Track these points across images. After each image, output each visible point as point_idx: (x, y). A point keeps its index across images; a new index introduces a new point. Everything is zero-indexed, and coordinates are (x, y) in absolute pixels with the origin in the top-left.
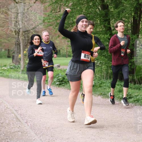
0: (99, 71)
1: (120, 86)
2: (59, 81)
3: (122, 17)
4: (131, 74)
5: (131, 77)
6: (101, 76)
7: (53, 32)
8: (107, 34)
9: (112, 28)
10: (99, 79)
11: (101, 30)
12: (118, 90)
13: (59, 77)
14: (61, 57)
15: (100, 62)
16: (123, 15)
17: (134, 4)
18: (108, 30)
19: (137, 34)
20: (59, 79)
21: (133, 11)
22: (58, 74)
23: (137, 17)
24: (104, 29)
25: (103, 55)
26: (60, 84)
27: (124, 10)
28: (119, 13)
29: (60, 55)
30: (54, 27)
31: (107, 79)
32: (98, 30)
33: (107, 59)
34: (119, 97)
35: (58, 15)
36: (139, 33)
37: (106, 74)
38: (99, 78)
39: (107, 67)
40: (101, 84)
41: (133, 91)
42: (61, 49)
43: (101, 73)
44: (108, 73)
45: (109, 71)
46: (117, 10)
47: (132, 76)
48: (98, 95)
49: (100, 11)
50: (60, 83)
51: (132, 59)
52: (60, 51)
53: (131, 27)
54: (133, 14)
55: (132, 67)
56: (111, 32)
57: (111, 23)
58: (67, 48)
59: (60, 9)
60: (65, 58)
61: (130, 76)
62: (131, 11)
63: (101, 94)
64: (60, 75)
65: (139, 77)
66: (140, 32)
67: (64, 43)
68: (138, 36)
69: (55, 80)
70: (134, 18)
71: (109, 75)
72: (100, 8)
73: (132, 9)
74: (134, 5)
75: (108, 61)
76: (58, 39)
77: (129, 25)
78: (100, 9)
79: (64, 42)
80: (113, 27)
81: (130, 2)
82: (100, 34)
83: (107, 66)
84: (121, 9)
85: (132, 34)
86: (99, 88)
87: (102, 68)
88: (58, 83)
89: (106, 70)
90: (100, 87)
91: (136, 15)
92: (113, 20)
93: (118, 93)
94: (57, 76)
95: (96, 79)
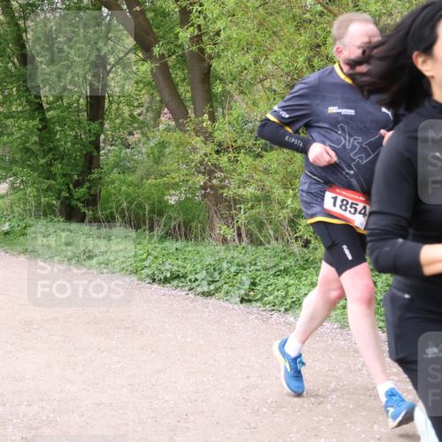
0: (19, 200)
4: (91, 207)
5: (91, 212)
6: (25, 211)
8: (34, 119)
9: (46, 106)
10: (20, 218)
11: (20, 109)
15: (22, 181)
18: (36, 109)
19: (100, 121)
24: (28, 107)
25: (28, 165)
31: (38, 217)
32: (14, 109)
33: (36, 174)
36: (103, 119)
37: (36, 207)
38: (20, 215)
39: (38, 190)
40: (25, 228)
43: (25, 204)
44: (40, 204)
45: (42, 200)
47: (93, 211)
48: (20, 253)
49: (16, 68)
51: (91, 173)
53: (87, 105)
55: (92, 192)
56: (43, 114)
57: (42, 96)
61: (89, 210)
63: (26, 250)
65: (108, 212)
66: (106, 117)
68: (102, 124)
71: (42, 208)
72: (16, 60)
75: (39, 177)
77: (81, 100)
78: (18, 64)
80: (47, 103)
82: (19, 118)
83: (36, 188)
85: (90, 120)
86: (21, 238)
87: (26, 194)
89: (34, 196)
90: (25, 234)
95: (14, 217)
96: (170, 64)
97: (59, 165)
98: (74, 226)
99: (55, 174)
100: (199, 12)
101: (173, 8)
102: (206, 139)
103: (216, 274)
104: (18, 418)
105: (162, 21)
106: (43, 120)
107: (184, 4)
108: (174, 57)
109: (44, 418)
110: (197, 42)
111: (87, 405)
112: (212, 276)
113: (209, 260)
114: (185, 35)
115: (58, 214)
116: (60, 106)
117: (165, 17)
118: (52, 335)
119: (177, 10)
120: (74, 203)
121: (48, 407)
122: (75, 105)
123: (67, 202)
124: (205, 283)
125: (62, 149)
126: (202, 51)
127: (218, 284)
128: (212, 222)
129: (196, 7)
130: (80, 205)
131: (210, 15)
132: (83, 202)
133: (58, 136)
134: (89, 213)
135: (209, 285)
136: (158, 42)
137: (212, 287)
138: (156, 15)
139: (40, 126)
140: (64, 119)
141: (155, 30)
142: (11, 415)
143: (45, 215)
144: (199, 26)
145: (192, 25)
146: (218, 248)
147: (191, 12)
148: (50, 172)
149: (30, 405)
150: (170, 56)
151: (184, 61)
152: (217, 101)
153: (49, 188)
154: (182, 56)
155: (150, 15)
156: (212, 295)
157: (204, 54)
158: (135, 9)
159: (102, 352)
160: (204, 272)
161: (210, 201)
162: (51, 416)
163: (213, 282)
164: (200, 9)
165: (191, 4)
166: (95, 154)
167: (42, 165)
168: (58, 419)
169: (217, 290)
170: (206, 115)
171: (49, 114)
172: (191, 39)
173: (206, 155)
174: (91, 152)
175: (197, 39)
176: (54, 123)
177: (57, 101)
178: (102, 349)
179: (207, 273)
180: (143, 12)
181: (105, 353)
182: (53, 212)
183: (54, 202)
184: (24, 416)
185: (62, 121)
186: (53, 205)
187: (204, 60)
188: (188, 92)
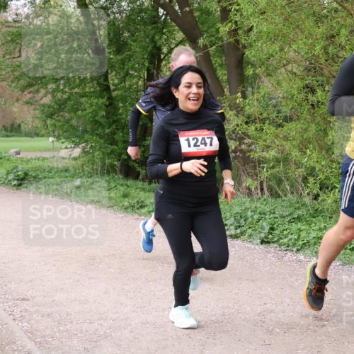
0: (89, 161)
1: (126, 187)
2: (18, 180)
3: (128, 69)
4: (144, 167)
5: (144, 171)
6: (93, 170)
7: (8, 92)
8: (103, 98)
9: (112, 88)
10: (89, 175)
11: (92, 90)
12: (122, 193)
13: (18, 172)
14: (22, 136)
15: (92, 146)
16: (130, 65)
17: (148, 47)
18: (105, 90)
20: (18, 176)
21: (147, 59)
22: (17, 167)
23: (154, 68)
24: (98, 88)
25: (97, 134)
26: (20, 185)
27: (132, 56)
28: (123, 62)
29: (21, 132)
30: (10, 84)
31: (102, 175)
32: (87, 90)
33: (102, 141)
34: (123, 206)
35: (17, 63)
37: (102, 167)
38: (89, 173)
39: (103, 154)
40: (92, 183)
41: (147, 194)
42: (22, 122)
43: (93, 164)
44: (105, 164)
45: (107, 161)
46: (119, 57)
48: (87, 203)
50: (19, 182)
51: (145, 140)
52: (19, 126)
53: (144, 86)
54: (147, 65)
55: (145, 155)
56: (110, 93)
57: (110, 79)
58: (33, 122)
59: (20, 51)
60: (30, 138)
61: (142, 169)
62: (143, 58)
63: (93, 201)
64: (20, 168)
67: (27, 113)
69: (11, 177)
70: (148, 70)
71: (106, 168)
73: (146, 57)
74: (149, 49)
75: (105, 143)
76: (16, 104)
77: (140, 83)
79: (28, 110)
80: (113, 85)
81: (140, 44)
82: (91, 97)
83: (102, 152)
84: (127, 55)
86: (89, 191)
87: (94, 157)
88: (16, 182)
89: (101, 158)
91: (152, 66)
92: (114, 73)
93: (122, 199)
94: (15, 171)
95: (84, 175)
96: (211, 53)
97: (121, 134)
98: (130, 182)
99: (118, 141)
100: (237, 11)
101: (215, 8)
102: (238, 112)
103: (242, 221)
104: (81, 333)
105: (206, 18)
106: (110, 98)
107: (224, 4)
108: (214, 47)
109: (102, 334)
110: (234, 35)
111: (136, 324)
112: (238, 222)
113: (237, 209)
114: (224, 29)
115: (118, 172)
116: (123, 87)
117: (209, 16)
118: (110, 268)
119: (218, 9)
120: (131, 163)
121: (106, 325)
122: (135, 86)
123: (126, 163)
124: (233, 227)
125: (123, 121)
126: (237, 41)
127: (244, 229)
128: (240, 179)
129: (235, 7)
130: (136, 165)
131: (245, 14)
132: (138, 163)
133: (120, 111)
134: (143, 172)
135: (236, 229)
136: (202, 35)
137: (238, 231)
138: (202, 14)
139: (107, 103)
140: (126, 97)
141: (200, 26)
142: (77, 330)
143: (108, 173)
144: (236, 22)
145: (231, 21)
146: (244, 200)
147: (230, 10)
148: (114, 139)
149: (91, 323)
150: (211, 47)
151: (223, 50)
152: (248, 82)
153: (112, 152)
154: (221, 46)
155: (197, 14)
156: (237, 238)
157: (238, 44)
158: (184, 10)
159: (149, 282)
160: (233, 219)
161: (240, 162)
162: (108, 331)
163: (239, 227)
164: (237, 8)
165: (230, 4)
166: (149, 125)
167: (108, 134)
168: (113, 334)
169: (242, 233)
170: (239, 94)
171: (114, 94)
172: (229, 32)
173: (238, 125)
174: (146, 124)
175: (234, 32)
176: (118, 101)
177: (121, 83)
178: (149, 279)
179: (235, 219)
180: (191, 12)
181: (151, 283)
182: (115, 171)
183: (116, 163)
184: (87, 331)
185: (124, 99)
186: (115, 165)
187: (238, 49)
188: (225, 75)
